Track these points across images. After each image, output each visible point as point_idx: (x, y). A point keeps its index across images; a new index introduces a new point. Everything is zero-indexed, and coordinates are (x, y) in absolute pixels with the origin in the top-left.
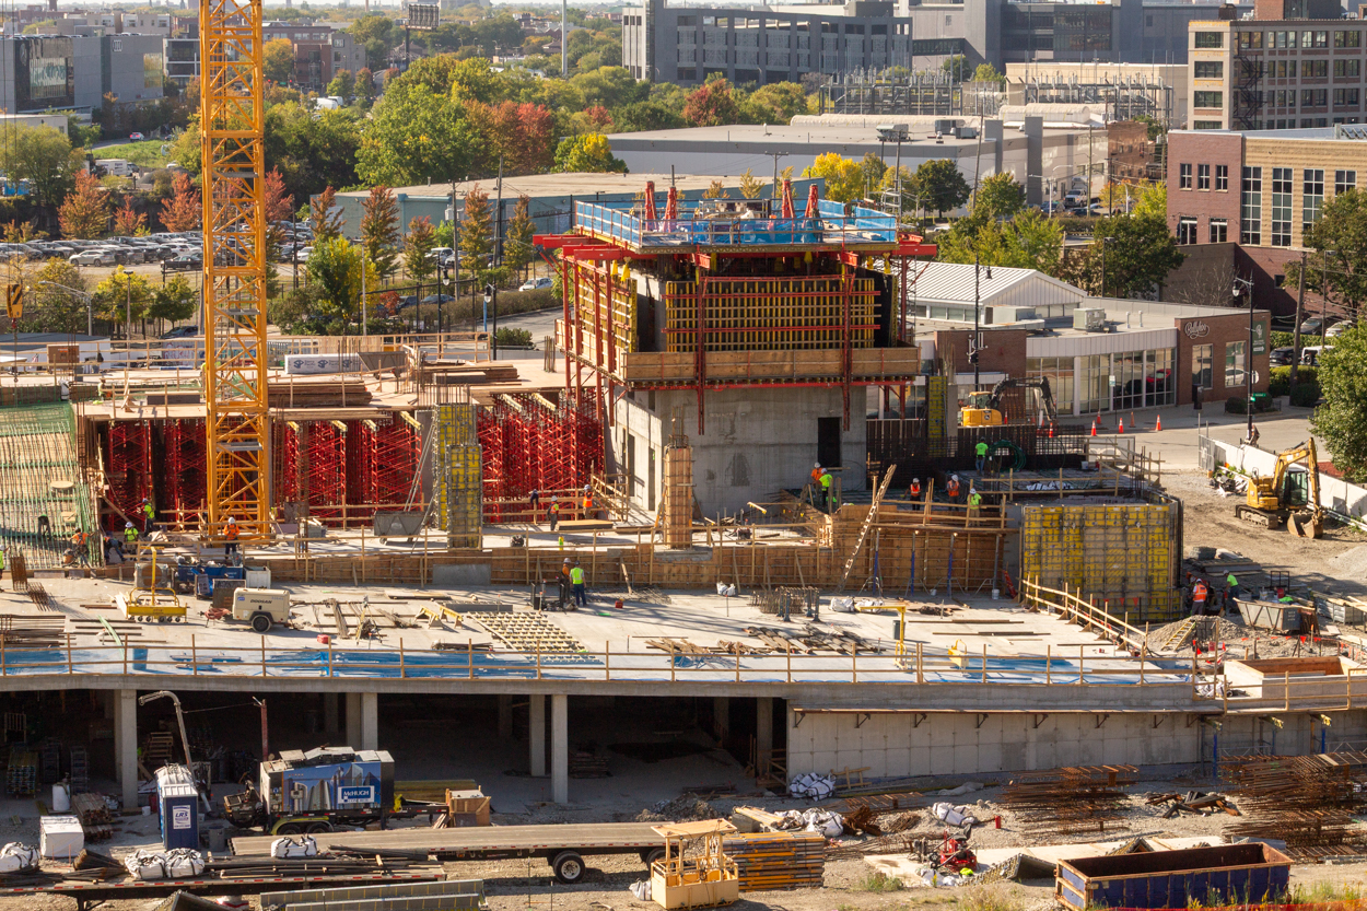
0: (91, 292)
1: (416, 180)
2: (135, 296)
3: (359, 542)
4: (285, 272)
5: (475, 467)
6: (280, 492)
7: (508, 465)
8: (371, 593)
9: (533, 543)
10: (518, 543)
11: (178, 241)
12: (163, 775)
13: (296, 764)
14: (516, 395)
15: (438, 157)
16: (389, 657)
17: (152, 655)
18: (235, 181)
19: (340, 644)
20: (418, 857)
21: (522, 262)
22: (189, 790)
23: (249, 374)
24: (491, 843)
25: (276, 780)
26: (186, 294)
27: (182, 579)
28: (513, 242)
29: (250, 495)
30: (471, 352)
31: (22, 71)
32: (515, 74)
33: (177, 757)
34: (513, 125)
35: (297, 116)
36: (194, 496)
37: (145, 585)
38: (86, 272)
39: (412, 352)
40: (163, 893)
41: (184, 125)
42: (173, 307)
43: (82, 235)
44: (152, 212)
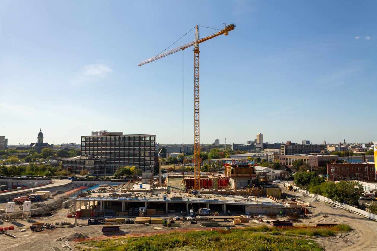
0: (185, 168)
1: (213, 159)
2: (189, 169)
3: (207, 190)
4: (202, 167)
5: (217, 184)
6: (201, 185)
7: (220, 184)
8: (208, 195)
9: (223, 191)
10: (221, 190)
11: (193, 164)
12: (190, 210)
13: (202, 210)
14: (221, 177)
15: (215, 157)
16: (210, 200)
17: (190, 200)
18: (197, 159)
19: (206, 199)
20: (212, 219)
21: (222, 166)
22: (193, 212)
23: (198, 175)
24: (219, 218)
25: (200, 211)
26: (193, 168)
27: (192, 193)
28: (221, 164)
29: (198, 186)
30: (217, 174)
31: (180, 150)
32: (222, 150)
33: (192, 209)
34: (221, 154)
35: (203, 153)
36: (193, 186)
37: (189, 193)
38: (185, 166)
39: (212, 174)
40: (190, 221)
41: (193, 154)
42: (192, 169)
43: (185, 163)
44: (191, 161)
